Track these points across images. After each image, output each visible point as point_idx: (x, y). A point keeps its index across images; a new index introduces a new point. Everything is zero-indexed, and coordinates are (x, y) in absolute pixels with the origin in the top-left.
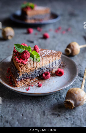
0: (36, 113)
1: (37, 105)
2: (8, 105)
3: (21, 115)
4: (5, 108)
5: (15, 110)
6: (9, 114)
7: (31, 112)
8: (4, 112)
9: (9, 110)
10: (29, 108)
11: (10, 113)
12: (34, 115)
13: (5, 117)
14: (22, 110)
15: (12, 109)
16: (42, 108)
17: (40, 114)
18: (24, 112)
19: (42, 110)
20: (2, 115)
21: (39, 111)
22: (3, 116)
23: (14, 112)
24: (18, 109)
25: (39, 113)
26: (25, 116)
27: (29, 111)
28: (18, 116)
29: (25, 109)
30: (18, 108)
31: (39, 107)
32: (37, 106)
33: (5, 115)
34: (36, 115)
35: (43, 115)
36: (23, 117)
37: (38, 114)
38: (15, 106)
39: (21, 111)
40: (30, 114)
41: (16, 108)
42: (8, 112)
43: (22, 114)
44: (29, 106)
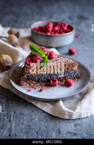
0: (51, 132)
1: (52, 122)
2: (21, 122)
3: (36, 134)
4: (19, 125)
5: (29, 128)
6: (23, 132)
7: (46, 130)
8: (17, 130)
9: (23, 128)
10: (43, 125)
11: (24, 130)
12: (49, 133)
13: (19, 135)
14: (36, 127)
15: (26, 126)
16: (57, 126)
17: (55, 133)
18: (39, 130)
19: (57, 128)
20: (16, 133)
21: (54, 129)
22: (17, 135)
23: (29, 130)
24: (32, 127)
25: (53, 131)
26: (40, 134)
27: (43, 129)
28: (33, 134)
29: (39, 126)
30: (32, 125)
31: (54, 124)
32: (51, 124)
33: (19, 133)
34: (52, 133)
35: (59, 133)
36: (38, 136)
37: (53, 133)
38: (29, 123)
39: (35, 129)
40: (44, 132)
41: (29, 125)
42: (22, 130)
43: (36, 131)
44: (43, 123)
